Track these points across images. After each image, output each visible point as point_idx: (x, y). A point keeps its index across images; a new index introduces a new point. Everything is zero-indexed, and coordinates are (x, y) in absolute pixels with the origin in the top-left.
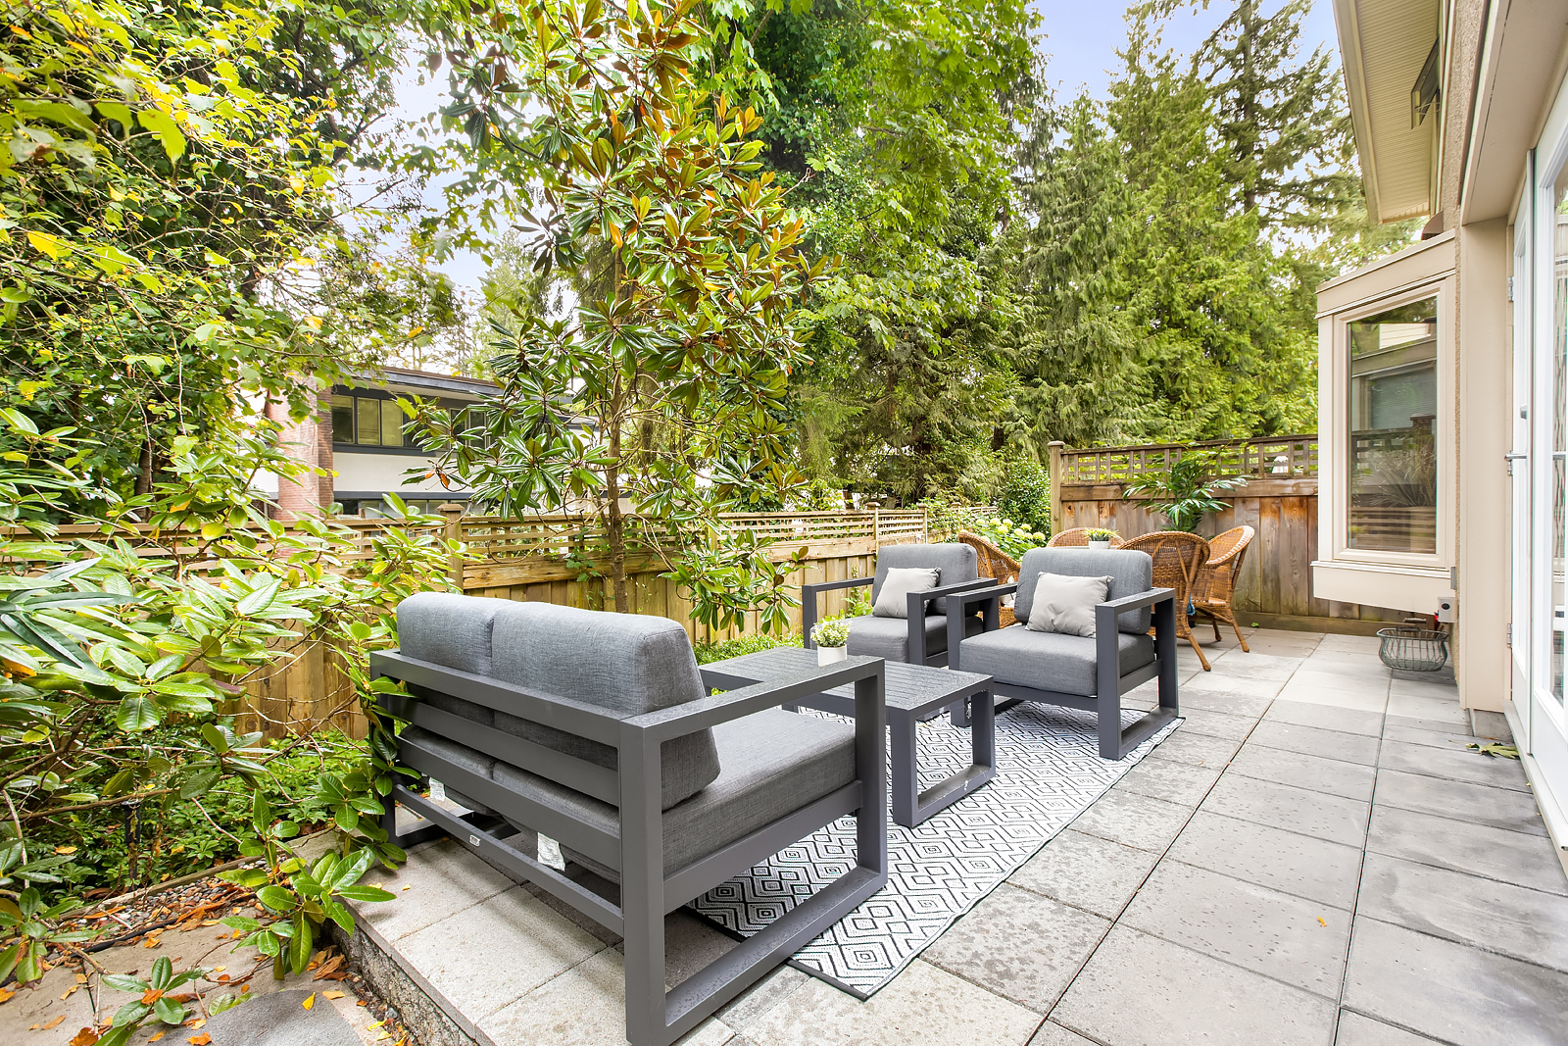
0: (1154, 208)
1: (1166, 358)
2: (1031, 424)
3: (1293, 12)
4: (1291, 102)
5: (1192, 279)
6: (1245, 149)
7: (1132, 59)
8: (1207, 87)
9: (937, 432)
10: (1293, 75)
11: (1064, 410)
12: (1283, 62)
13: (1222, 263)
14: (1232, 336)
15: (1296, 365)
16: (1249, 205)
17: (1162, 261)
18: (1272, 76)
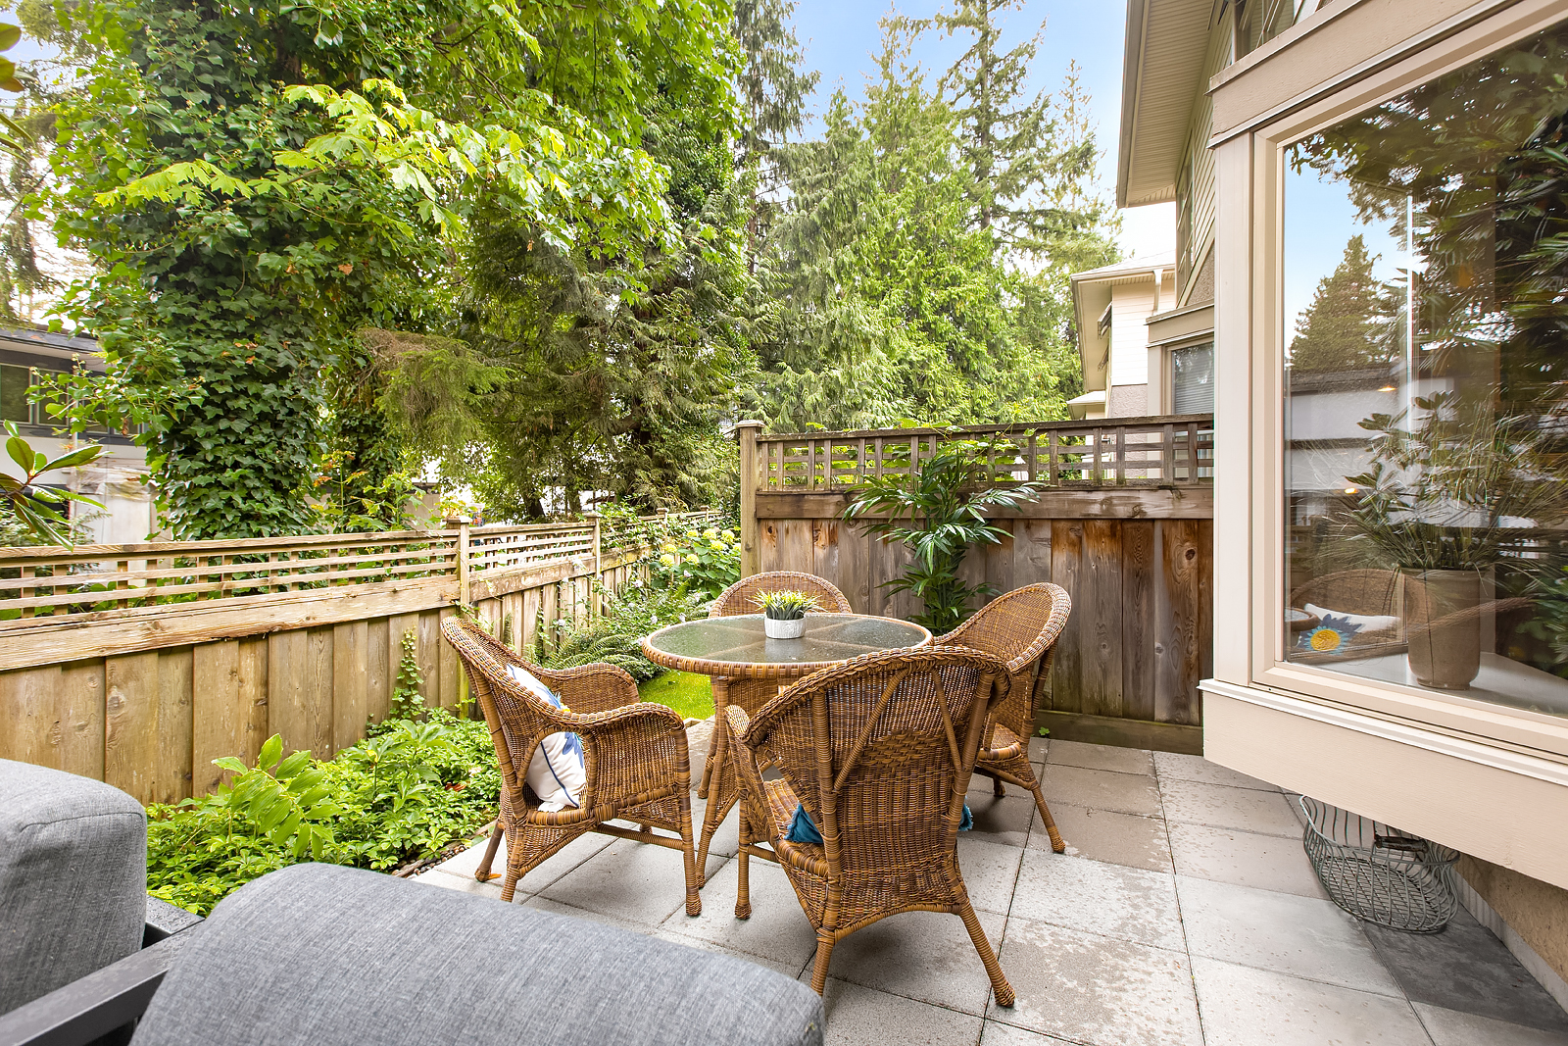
0: (903, 210)
1: (915, 359)
2: (773, 414)
3: (1021, 54)
4: (1020, 134)
5: (937, 285)
6: (981, 173)
7: (885, 66)
8: (951, 110)
9: (653, 416)
10: (1021, 113)
11: (809, 399)
12: (1012, 98)
13: (964, 273)
14: (972, 344)
15: (1023, 375)
16: (984, 224)
17: (912, 263)
18: (1004, 110)
